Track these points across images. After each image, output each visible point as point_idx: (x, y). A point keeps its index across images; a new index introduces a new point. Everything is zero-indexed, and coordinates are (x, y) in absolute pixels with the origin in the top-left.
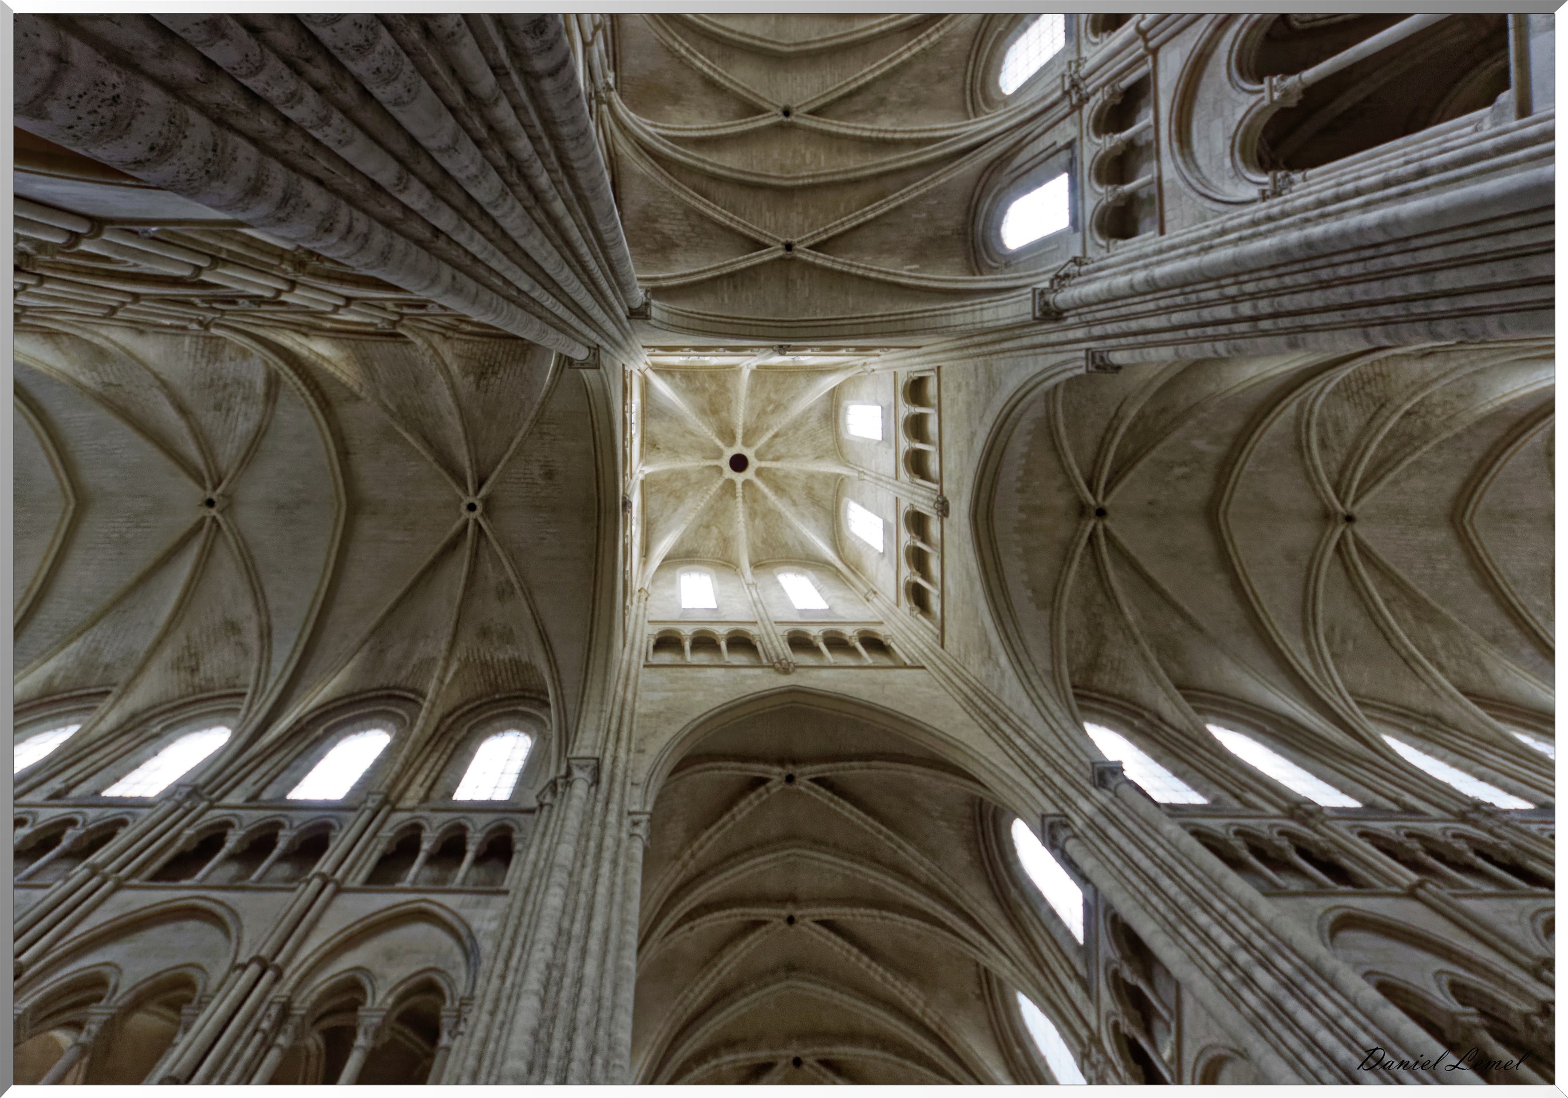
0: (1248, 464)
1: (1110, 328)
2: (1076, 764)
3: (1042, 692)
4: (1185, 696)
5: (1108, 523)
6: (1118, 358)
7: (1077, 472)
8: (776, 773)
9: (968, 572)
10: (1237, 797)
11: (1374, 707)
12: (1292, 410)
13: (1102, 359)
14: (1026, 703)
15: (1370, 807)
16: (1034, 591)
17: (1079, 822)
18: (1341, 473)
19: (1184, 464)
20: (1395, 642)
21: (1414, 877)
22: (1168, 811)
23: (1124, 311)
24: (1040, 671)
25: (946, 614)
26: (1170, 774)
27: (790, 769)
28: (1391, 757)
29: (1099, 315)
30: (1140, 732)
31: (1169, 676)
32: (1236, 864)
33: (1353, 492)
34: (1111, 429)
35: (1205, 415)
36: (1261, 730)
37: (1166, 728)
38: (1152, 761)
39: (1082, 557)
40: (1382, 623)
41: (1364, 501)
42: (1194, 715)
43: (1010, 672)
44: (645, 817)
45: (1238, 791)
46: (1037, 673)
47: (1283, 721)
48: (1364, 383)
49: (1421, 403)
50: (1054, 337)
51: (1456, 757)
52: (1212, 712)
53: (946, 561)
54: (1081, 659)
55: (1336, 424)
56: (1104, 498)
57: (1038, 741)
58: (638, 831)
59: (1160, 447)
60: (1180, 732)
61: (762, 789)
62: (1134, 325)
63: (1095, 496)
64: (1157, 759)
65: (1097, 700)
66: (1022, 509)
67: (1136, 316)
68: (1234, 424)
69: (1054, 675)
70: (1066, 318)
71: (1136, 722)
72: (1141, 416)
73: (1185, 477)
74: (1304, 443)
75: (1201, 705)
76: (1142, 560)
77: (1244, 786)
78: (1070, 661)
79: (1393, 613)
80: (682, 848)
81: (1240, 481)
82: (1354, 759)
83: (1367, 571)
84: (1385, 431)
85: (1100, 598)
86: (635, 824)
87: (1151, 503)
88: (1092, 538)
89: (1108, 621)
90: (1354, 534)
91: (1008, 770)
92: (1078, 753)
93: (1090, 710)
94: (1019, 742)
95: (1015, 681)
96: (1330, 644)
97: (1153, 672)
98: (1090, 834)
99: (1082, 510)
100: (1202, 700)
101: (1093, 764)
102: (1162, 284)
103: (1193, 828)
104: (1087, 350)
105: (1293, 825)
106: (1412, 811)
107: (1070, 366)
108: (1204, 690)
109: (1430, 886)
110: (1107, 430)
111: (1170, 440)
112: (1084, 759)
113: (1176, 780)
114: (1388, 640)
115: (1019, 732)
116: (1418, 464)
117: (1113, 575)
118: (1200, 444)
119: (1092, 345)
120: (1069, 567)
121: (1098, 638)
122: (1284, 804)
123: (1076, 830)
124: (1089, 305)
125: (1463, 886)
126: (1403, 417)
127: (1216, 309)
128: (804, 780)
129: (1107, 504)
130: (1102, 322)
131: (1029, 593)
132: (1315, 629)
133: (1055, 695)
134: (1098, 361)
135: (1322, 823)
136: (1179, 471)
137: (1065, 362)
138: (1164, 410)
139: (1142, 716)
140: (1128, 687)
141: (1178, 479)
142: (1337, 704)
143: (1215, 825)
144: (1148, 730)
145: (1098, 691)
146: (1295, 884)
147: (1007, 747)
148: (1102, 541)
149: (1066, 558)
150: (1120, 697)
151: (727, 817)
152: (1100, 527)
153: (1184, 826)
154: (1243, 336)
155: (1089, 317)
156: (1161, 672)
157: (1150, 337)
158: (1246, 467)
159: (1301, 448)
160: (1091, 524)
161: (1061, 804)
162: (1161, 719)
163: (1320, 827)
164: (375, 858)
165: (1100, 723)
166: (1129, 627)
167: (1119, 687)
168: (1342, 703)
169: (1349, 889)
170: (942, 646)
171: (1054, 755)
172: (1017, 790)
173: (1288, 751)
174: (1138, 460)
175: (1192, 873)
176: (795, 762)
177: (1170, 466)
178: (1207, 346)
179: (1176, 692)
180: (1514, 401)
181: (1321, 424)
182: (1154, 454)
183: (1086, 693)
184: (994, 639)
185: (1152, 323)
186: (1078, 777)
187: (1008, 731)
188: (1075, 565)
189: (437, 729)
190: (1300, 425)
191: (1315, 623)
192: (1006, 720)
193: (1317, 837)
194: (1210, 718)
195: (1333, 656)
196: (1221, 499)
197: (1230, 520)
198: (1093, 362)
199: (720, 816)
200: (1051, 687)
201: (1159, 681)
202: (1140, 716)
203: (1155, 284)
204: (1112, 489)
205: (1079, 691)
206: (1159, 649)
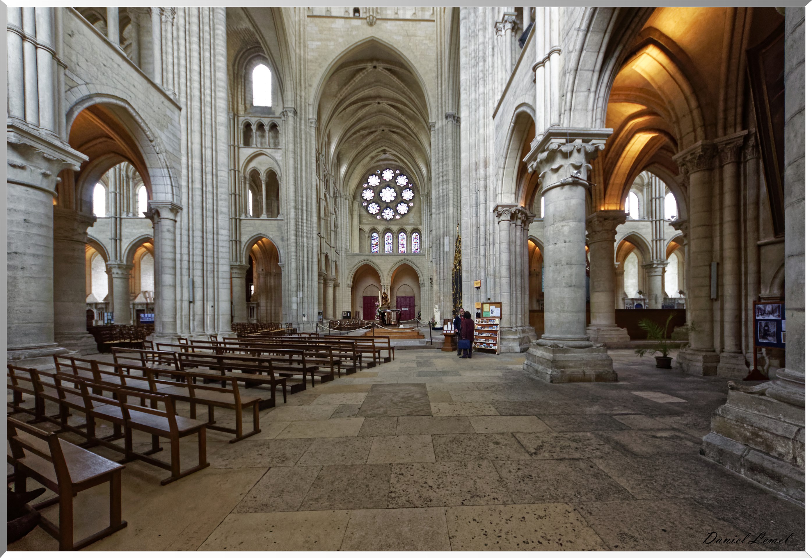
8: (369, 66)
27: (375, 63)
44: (314, 120)
58: (313, 125)
61: (364, 71)
80: (337, 92)
86: (311, 123)
128: (381, 68)
151: (352, 81)
164: (242, 135)
176: (378, 60)
189: (234, 73)
199: (349, 81)
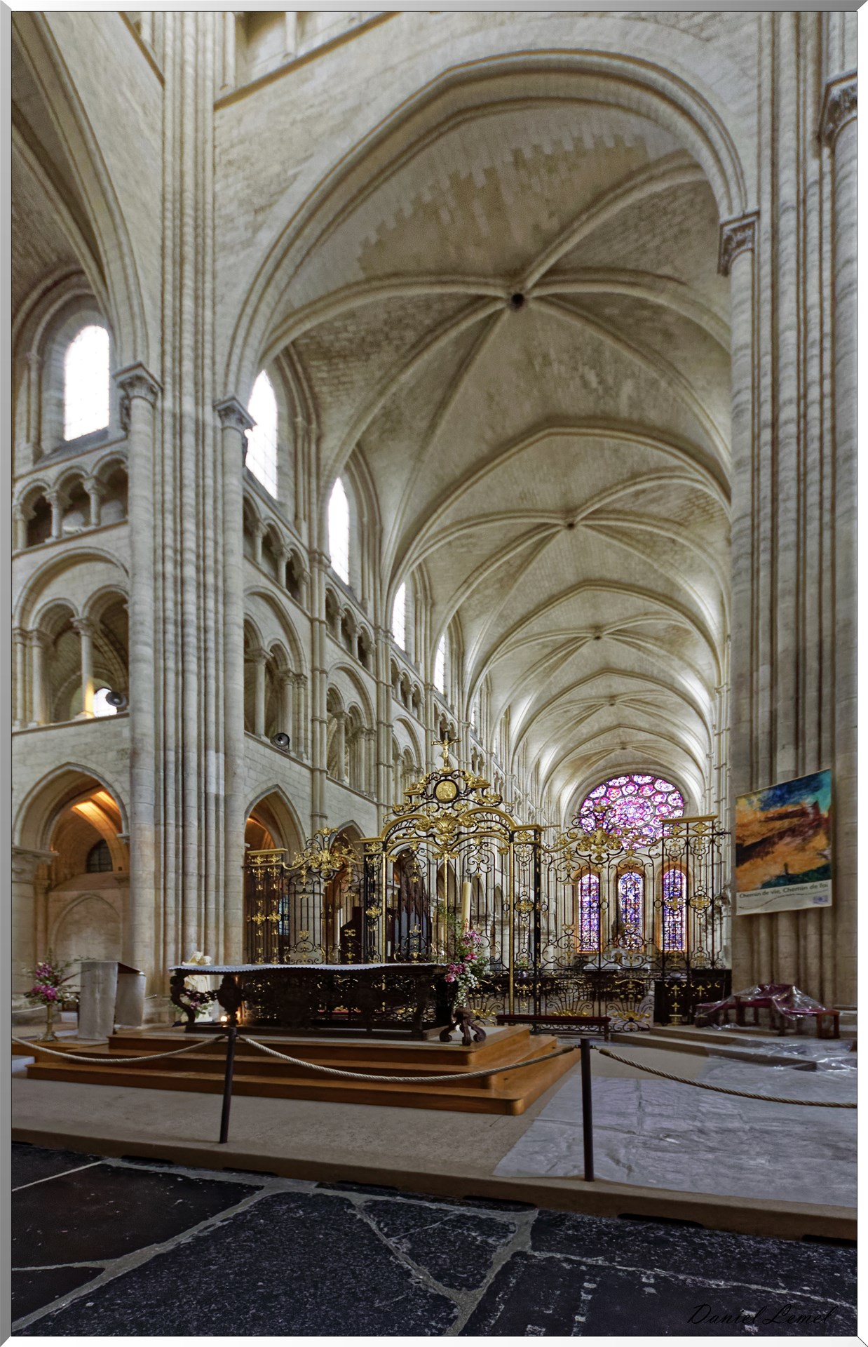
0: (610, 441)
1: (788, 245)
2: (220, 378)
3: (264, 309)
4: (354, 453)
5: (507, 315)
6: (742, 267)
7: (567, 247)
9: (356, 110)
10: (296, 516)
11: (422, 575)
12: (674, 462)
13: (741, 243)
14: (238, 294)
15: (350, 589)
16: (379, 243)
17: (168, 404)
18: (614, 511)
19: (601, 382)
20: (476, 574)
21: (323, 618)
22: (245, 473)
23: (813, 258)
24: (286, 298)
25: (269, 89)
26: (275, 464)
28: (392, 590)
29: (813, 220)
30: (293, 426)
31: (364, 433)
32: (249, 532)
33: (597, 522)
34: (637, 276)
35: (663, 384)
36: (361, 516)
37: (313, 447)
38: (276, 446)
39: (451, 296)
40: (488, 563)
41: (589, 531)
42: (341, 466)
43: (258, 254)
45: (301, 516)
46: (281, 295)
47: (378, 527)
48: (704, 508)
49: (683, 546)
50: (787, 138)
51: (412, 616)
52: (352, 476)
53: (353, 45)
54: (327, 338)
55: (661, 498)
56: (541, 299)
57: (208, 328)
59: (618, 347)
60: (318, 459)
62: (788, 282)
63: (537, 285)
64: (280, 449)
65: (295, 372)
66: (490, 173)
67: (802, 282)
68: (653, 416)
69: (292, 315)
70: (819, 154)
71: (299, 419)
72: (658, 310)
73: (585, 384)
74: (638, 480)
75: (353, 468)
76: (473, 369)
77: (309, 519)
78: (321, 326)
79: (500, 566)
81: (591, 438)
82: (377, 573)
83: (527, 547)
84: (656, 531)
85: (410, 336)
87: (545, 357)
88: (478, 301)
89: (387, 355)
90: (558, 532)
91: (147, 302)
92: (232, 378)
93: (281, 369)
94: (188, 304)
95: (253, 267)
96: (458, 538)
97: (359, 420)
98: (168, 420)
99: (515, 273)
100: (358, 465)
101: (233, 398)
102: (842, 307)
103: (248, 496)
104: (758, 214)
105: (304, 556)
106: (363, 607)
107: (734, 190)
108: (367, 465)
109: (324, 626)
110: (636, 272)
111: (627, 355)
112: (231, 388)
113: (275, 470)
114: (477, 569)
115: (198, 299)
116: (629, 556)
117: (445, 342)
118: (628, 388)
119: (766, 219)
120: (432, 284)
121: (363, 349)
122: (315, 546)
123: (159, 404)
124: (834, 194)
125: (336, 637)
126: (670, 538)
127: (794, 383)
129: (533, 306)
130: (802, 225)
131: (373, 238)
132: (465, 528)
133: (271, 326)
134: (739, 236)
135: (319, 570)
136: (592, 378)
137: (740, 176)
138: (668, 335)
139: (309, 421)
140: (329, 399)
141: (582, 377)
142: (413, 553)
143: (263, 511)
144: (300, 433)
145: (305, 369)
146: (265, 567)
147: (169, 288)
148: (482, 315)
149: (442, 274)
150: (315, 397)
152: (499, 306)
153: (245, 490)
154: (756, 415)
155: (813, 201)
156: (364, 427)
157: (766, 309)
158: (605, 440)
159: (634, 477)
160: (500, 293)
161: (168, 380)
162: (319, 440)
163: (316, 570)
165: (274, 385)
166: (393, 379)
167: (323, 390)
168: (414, 557)
169: (289, 594)
170: (217, 106)
171: (208, 352)
172: (138, 322)
173: (355, 536)
174: (599, 327)
175: (215, 509)
177: (596, 364)
178: (748, 381)
179: (353, 446)
180: (686, 593)
181: (660, 487)
182: (609, 341)
183: (295, 358)
184: (285, 210)
185: (788, 306)
186: (208, 388)
187: (189, 282)
188: (438, 290)
190: (659, 472)
191: (469, 526)
192: (199, 272)
193: (308, 570)
194: (346, 477)
195: (450, 543)
196: (566, 426)
197: (546, 440)
198: (735, 230)
200: (277, 318)
201: (354, 427)
202: (308, 419)
203: (845, 296)
204: (551, 304)
205: (292, 351)
206: (386, 413)
